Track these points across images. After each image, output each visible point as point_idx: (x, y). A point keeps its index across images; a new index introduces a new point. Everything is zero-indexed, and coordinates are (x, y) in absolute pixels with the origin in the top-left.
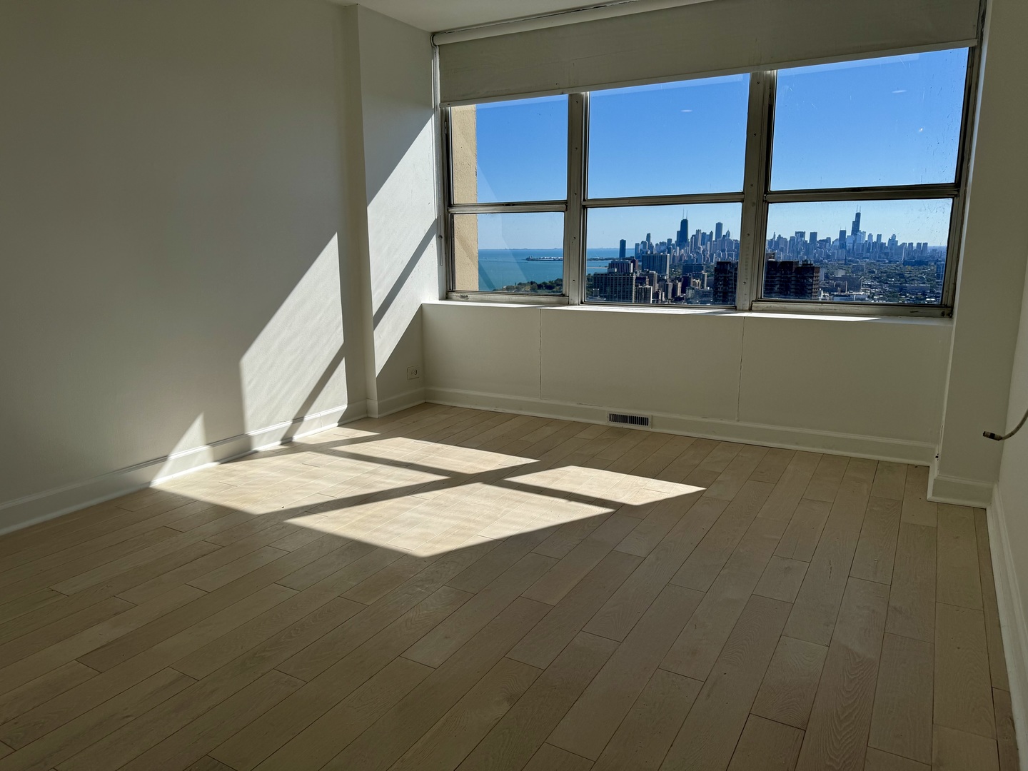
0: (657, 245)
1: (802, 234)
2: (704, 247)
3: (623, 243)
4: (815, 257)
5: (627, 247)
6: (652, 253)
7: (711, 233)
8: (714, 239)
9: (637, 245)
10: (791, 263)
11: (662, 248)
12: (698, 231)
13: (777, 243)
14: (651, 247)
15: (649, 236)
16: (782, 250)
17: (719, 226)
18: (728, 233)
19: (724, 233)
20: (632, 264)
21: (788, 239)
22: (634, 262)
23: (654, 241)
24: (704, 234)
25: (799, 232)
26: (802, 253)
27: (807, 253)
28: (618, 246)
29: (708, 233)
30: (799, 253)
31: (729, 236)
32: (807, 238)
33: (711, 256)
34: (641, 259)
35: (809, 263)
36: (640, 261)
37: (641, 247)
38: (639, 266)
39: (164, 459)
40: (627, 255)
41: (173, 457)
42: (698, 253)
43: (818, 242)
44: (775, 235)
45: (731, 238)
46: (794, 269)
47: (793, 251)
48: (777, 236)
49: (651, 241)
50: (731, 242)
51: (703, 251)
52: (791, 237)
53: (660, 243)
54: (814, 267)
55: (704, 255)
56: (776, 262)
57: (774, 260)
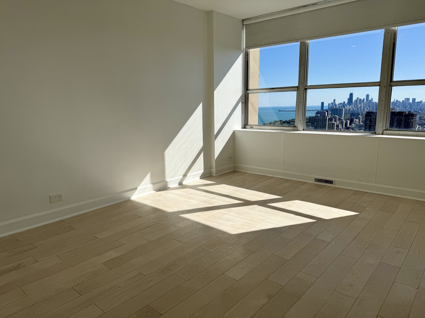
0: (338, 104)
1: (408, 99)
2: (360, 105)
3: (323, 103)
4: (414, 109)
5: (325, 105)
6: (336, 107)
7: (364, 99)
8: (365, 101)
9: (329, 104)
10: (402, 112)
11: (341, 105)
12: (358, 98)
13: (396, 103)
14: (336, 105)
15: (334, 100)
16: (398, 106)
17: (368, 96)
18: (372, 99)
19: (370, 99)
20: (327, 113)
21: (401, 102)
22: (327, 111)
23: (337, 103)
24: (360, 99)
25: (406, 98)
26: (408, 108)
27: (410, 108)
28: (320, 105)
29: (362, 99)
30: (406, 108)
31: (372, 100)
32: (411, 101)
33: (364, 109)
34: (331, 110)
35: (411, 112)
36: (330, 111)
37: (331, 105)
38: (330, 113)
39: (136, 189)
40: (325, 109)
41: (139, 188)
42: (357, 108)
43: (416, 103)
44: (394, 100)
45: (373, 101)
46: (404, 115)
47: (404, 107)
48: (396, 100)
49: (336, 102)
50: (373, 103)
51: (360, 107)
52: (402, 101)
53: (340, 103)
54: (414, 114)
55: (360, 109)
56: (395, 112)
57: (394, 111)
